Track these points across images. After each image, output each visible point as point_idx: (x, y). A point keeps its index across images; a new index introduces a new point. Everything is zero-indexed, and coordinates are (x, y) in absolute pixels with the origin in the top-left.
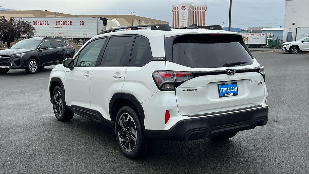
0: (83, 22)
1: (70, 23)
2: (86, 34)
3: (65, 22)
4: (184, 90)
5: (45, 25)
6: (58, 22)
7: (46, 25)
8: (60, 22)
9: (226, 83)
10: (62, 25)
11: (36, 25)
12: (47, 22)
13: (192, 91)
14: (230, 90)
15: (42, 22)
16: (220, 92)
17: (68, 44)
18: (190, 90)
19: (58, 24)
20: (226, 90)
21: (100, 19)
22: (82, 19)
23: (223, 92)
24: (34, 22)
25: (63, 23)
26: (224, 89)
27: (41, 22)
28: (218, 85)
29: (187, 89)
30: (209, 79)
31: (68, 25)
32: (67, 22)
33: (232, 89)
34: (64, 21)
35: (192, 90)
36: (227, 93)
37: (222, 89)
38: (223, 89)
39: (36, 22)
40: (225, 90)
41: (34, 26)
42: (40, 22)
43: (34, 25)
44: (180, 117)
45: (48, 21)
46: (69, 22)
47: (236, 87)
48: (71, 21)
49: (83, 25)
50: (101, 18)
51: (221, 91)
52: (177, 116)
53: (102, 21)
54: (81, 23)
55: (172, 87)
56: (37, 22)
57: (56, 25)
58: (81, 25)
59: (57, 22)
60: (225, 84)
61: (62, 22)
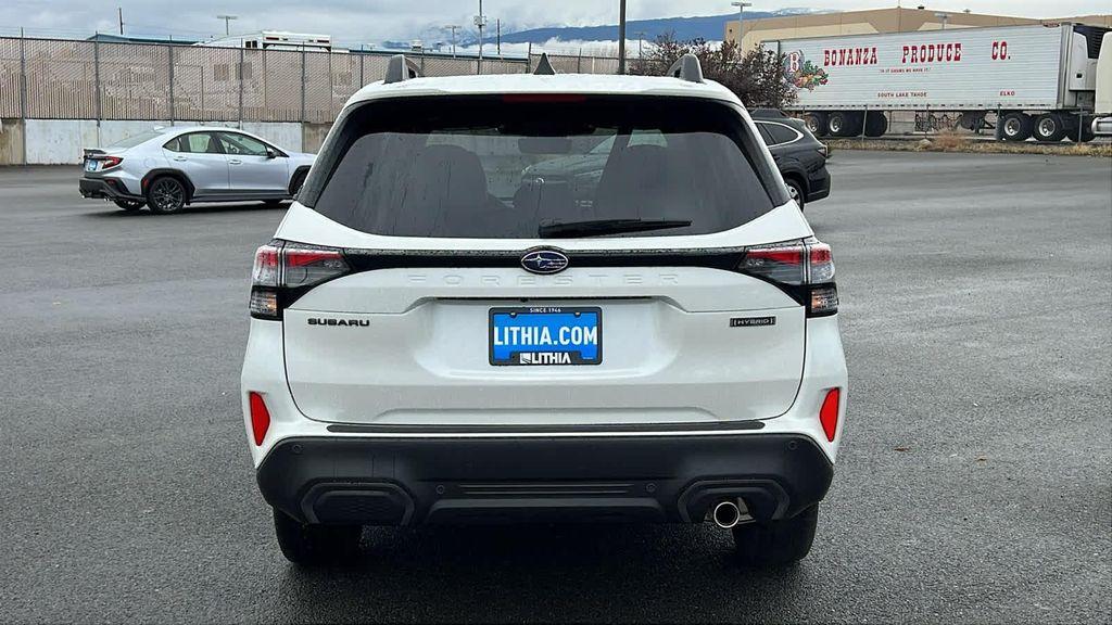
0: (1004, 44)
1: (952, 53)
2: (1013, 93)
3: (936, 49)
4: (312, 322)
5: (862, 62)
6: (910, 51)
7: (866, 62)
8: (919, 51)
9: (536, 307)
10: (923, 60)
11: (834, 63)
12: (870, 53)
13: (343, 326)
14: (555, 336)
15: (854, 54)
16: (497, 342)
17: (801, 136)
18: (332, 323)
19: (908, 58)
20: (528, 335)
21: (1074, 31)
22: (999, 35)
23: (515, 342)
24: (827, 52)
25: (927, 55)
26: (519, 333)
27: (851, 51)
28: (493, 313)
29: (323, 316)
30: (420, 283)
31: (945, 58)
32: (945, 49)
33: (567, 336)
34: (931, 47)
35: (342, 322)
36: (536, 350)
37: (511, 333)
38: (515, 329)
39: (834, 52)
40: (523, 336)
41: (826, 70)
42: (847, 54)
43: (826, 64)
44: (299, 422)
45: (874, 50)
46: (950, 46)
47: (595, 329)
48: (958, 46)
49: (1003, 57)
50: (1079, 28)
51: (501, 338)
52: (291, 420)
53: (1081, 40)
54: (997, 51)
55: (272, 305)
56: (839, 55)
57: (904, 61)
58: (995, 57)
59: (906, 49)
60: (526, 311)
61: (923, 48)
